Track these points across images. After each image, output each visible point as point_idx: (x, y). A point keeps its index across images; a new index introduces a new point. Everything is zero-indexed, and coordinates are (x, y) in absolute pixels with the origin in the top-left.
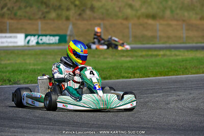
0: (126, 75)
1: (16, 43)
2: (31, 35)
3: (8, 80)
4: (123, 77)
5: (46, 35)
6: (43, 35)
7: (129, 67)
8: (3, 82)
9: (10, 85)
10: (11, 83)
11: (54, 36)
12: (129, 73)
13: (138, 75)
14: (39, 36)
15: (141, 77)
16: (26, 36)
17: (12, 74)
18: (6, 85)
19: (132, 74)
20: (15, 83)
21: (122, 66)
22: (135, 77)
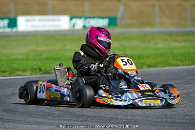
0: (174, 62)
1: (59, 26)
2: (77, 17)
3: (39, 69)
4: (170, 65)
5: (93, 18)
6: (90, 18)
7: (179, 53)
8: (33, 71)
9: (40, 74)
10: (41, 73)
11: (102, 18)
12: (177, 60)
13: (187, 62)
14: (86, 18)
15: (191, 65)
16: (71, 18)
17: (44, 62)
18: (35, 74)
19: (180, 61)
20: (46, 72)
21: (171, 53)
22: (183, 65)
